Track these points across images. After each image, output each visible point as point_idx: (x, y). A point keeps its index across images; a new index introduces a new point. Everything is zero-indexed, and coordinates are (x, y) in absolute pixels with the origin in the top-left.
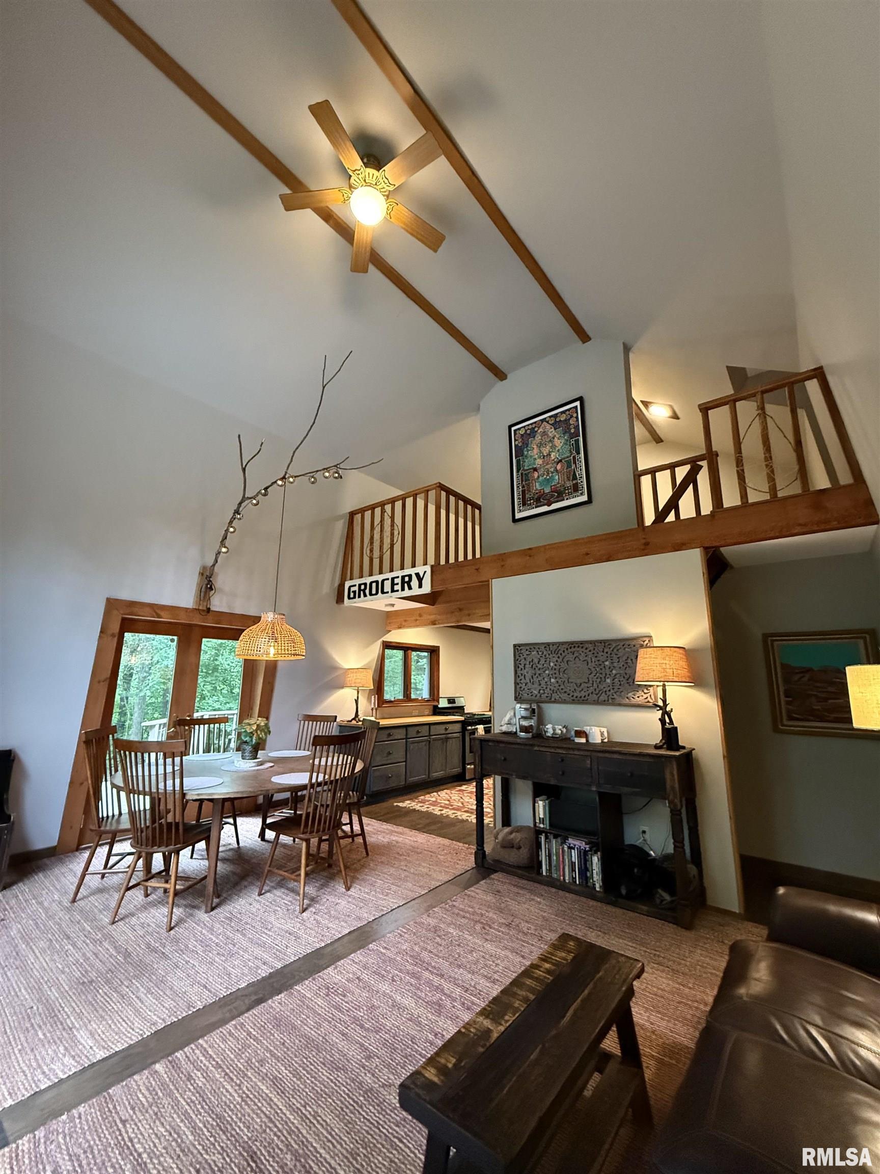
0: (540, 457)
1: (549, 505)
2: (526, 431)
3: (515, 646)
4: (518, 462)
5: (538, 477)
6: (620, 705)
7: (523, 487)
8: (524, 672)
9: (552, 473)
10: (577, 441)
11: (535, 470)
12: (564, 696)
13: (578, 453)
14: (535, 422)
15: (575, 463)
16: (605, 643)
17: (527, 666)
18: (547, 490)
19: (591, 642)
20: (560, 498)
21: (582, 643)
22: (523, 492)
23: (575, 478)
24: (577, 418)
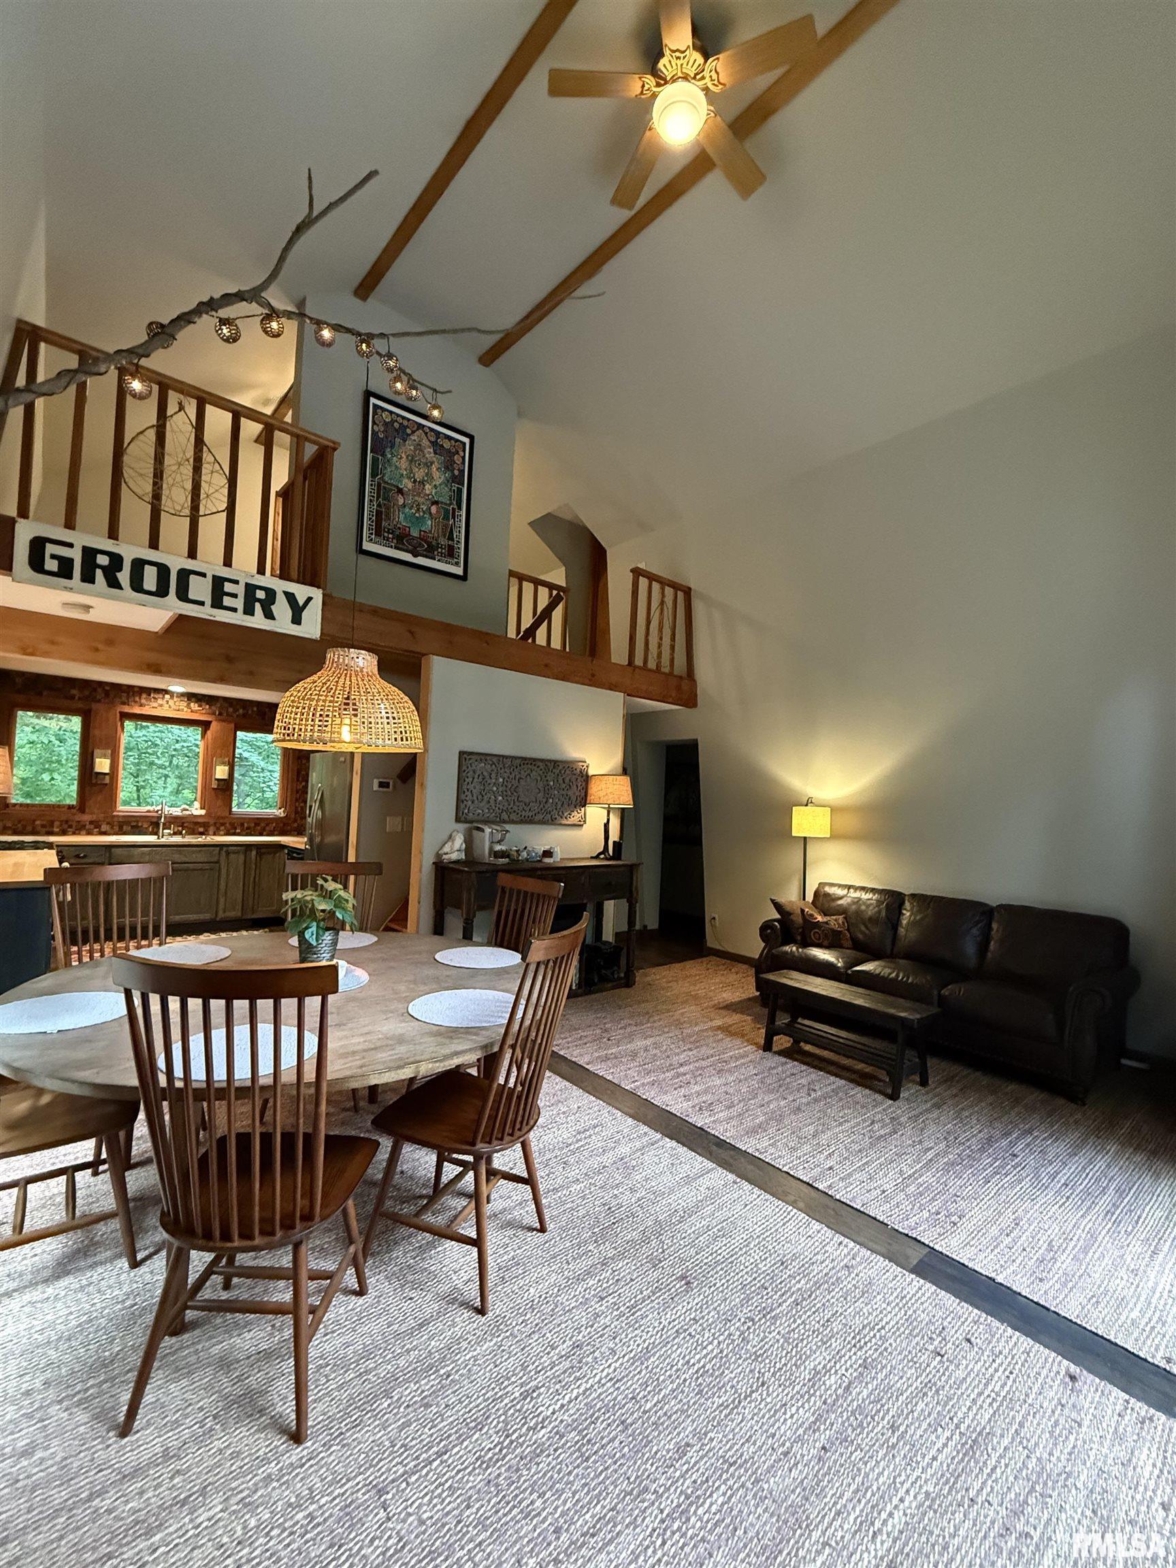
0: (409, 478)
1: (415, 556)
2: (393, 421)
3: (461, 753)
4: (375, 461)
5: (404, 506)
6: (561, 824)
7: (379, 505)
8: (471, 787)
9: (424, 512)
10: (460, 491)
11: (400, 491)
12: (513, 817)
13: (460, 508)
14: (409, 420)
15: (454, 517)
16: (555, 763)
17: (476, 780)
18: (415, 533)
19: (542, 760)
20: (430, 554)
21: (535, 760)
22: (379, 514)
23: (451, 538)
24: (464, 458)
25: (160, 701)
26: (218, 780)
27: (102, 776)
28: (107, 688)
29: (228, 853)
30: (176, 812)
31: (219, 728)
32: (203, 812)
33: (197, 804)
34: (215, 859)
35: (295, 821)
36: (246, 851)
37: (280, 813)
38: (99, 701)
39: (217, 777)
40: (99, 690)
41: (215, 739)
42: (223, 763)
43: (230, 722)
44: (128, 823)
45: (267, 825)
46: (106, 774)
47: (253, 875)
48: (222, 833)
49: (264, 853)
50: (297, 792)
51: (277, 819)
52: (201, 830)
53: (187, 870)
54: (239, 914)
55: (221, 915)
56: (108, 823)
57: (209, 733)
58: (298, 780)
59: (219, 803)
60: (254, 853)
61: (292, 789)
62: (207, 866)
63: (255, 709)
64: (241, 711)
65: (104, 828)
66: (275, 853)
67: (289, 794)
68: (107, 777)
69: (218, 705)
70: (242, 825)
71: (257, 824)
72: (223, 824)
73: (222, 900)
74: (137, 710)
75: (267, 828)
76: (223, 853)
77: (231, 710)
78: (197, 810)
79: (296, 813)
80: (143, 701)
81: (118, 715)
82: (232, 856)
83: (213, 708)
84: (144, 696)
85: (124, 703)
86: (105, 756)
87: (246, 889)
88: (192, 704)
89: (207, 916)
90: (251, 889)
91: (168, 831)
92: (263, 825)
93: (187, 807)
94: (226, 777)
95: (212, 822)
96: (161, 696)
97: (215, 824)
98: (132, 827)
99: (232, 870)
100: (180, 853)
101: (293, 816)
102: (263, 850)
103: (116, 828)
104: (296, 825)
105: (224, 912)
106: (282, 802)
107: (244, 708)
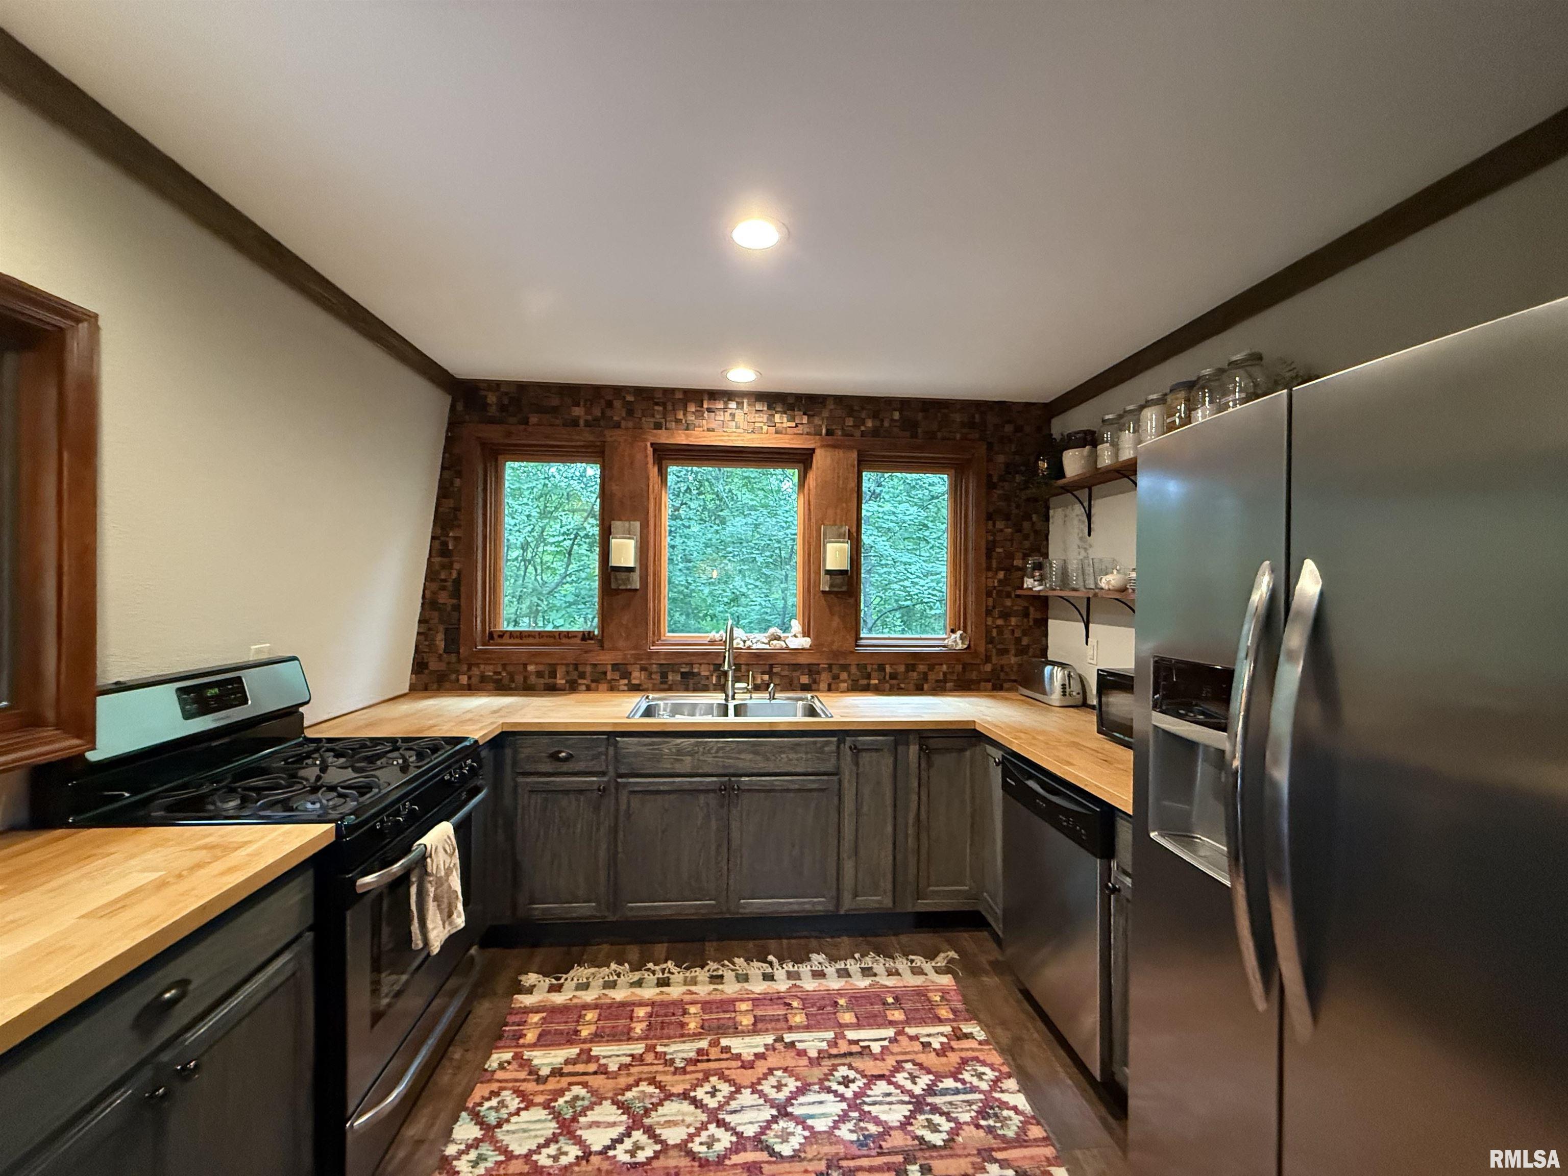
25: (720, 416)
26: (829, 572)
27: (624, 575)
28: (630, 398)
29: (856, 751)
30: (758, 641)
31: (829, 460)
32: (806, 642)
33: (796, 626)
34: (829, 766)
35: (988, 659)
36: (896, 744)
37: (955, 641)
38: (618, 426)
39: (829, 567)
40: (617, 404)
41: (823, 486)
42: (839, 537)
43: (850, 448)
44: (673, 667)
45: (931, 667)
46: (630, 570)
47: (914, 806)
48: (844, 686)
49: (937, 750)
50: (989, 594)
51: (950, 656)
52: (805, 680)
53: (769, 791)
54: (888, 902)
55: (847, 904)
56: (643, 669)
57: (812, 476)
58: (989, 568)
59: (836, 622)
60: (914, 749)
61: (978, 589)
62: (811, 782)
63: (896, 415)
64: (869, 423)
65: (637, 676)
66: (962, 750)
67: (971, 599)
68: (636, 576)
69: (826, 414)
70: (881, 668)
71: (911, 668)
72: (845, 667)
73: (849, 866)
74: (681, 438)
75: (932, 677)
76: (846, 749)
77: (850, 422)
78: (797, 640)
79: (990, 641)
80: (691, 418)
81: (650, 450)
82: (865, 758)
83: (817, 421)
84: (692, 408)
85: (658, 426)
86: (629, 534)
87: (900, 837)
88: (777, 417)
89: (816, 904)
90: (911, 841)
91: (744, 685)
92: (922, 668)
93: (780, 633)
94: (845, 566)
95: (824, 662)
96: (720, 405)
97: (830, 666)
98: (684, 675)
99: (866, 791)
100: (755, 750)
101: (982, 649)
102: (933, 743)
103: (657, 677)
104: (988, 668)
105: (856, 895)
106: (956, 616)
107: (875, 416)
